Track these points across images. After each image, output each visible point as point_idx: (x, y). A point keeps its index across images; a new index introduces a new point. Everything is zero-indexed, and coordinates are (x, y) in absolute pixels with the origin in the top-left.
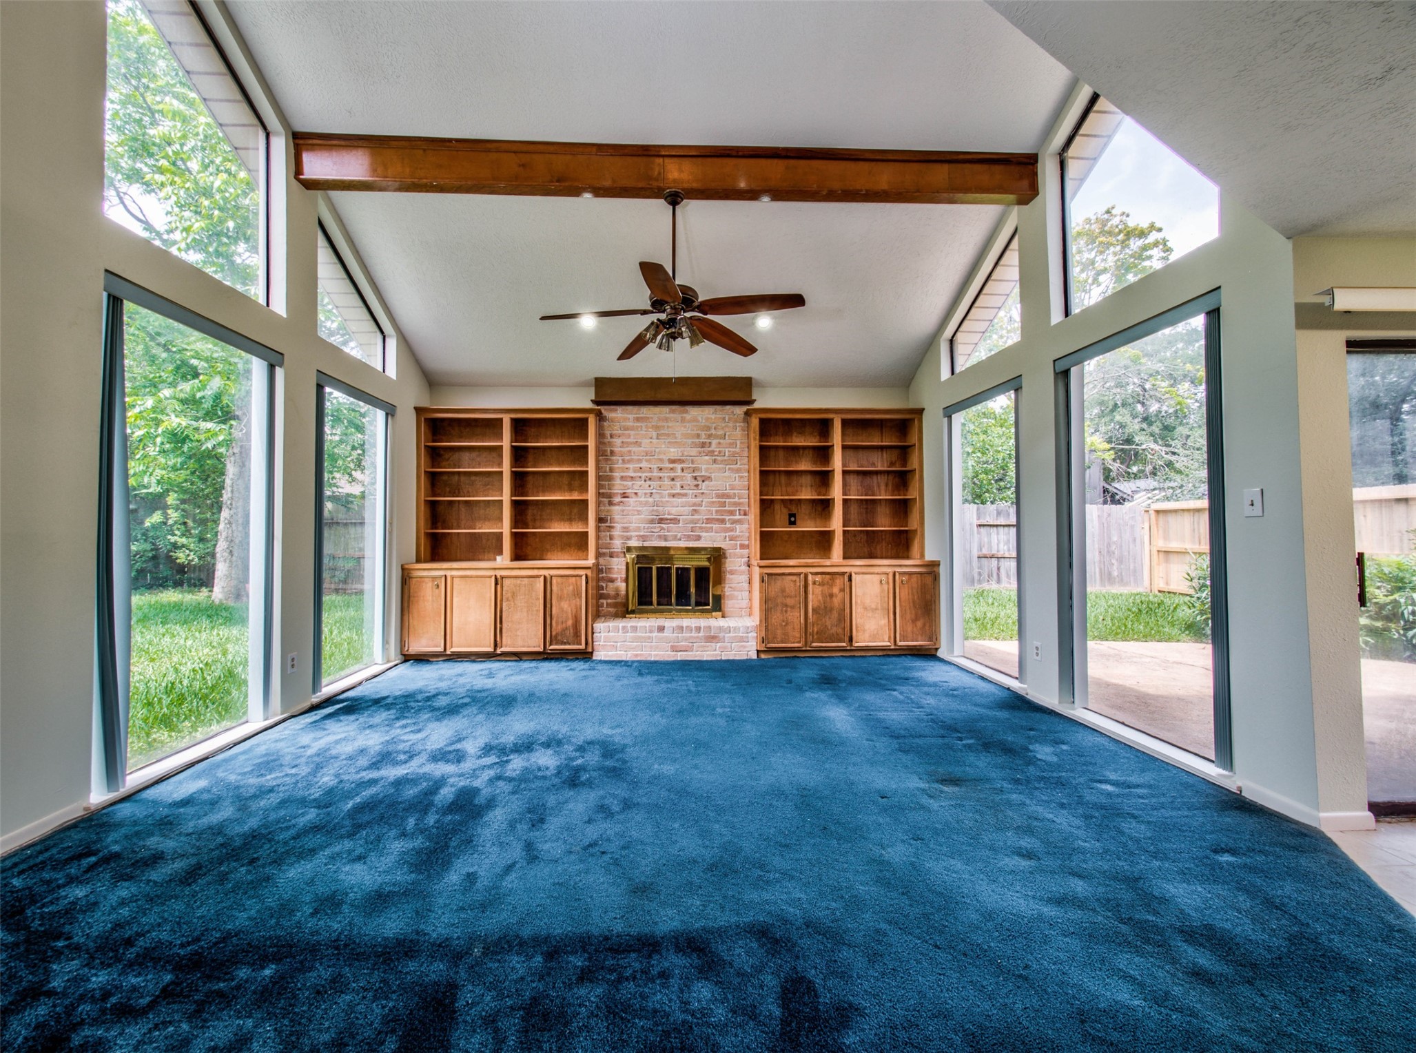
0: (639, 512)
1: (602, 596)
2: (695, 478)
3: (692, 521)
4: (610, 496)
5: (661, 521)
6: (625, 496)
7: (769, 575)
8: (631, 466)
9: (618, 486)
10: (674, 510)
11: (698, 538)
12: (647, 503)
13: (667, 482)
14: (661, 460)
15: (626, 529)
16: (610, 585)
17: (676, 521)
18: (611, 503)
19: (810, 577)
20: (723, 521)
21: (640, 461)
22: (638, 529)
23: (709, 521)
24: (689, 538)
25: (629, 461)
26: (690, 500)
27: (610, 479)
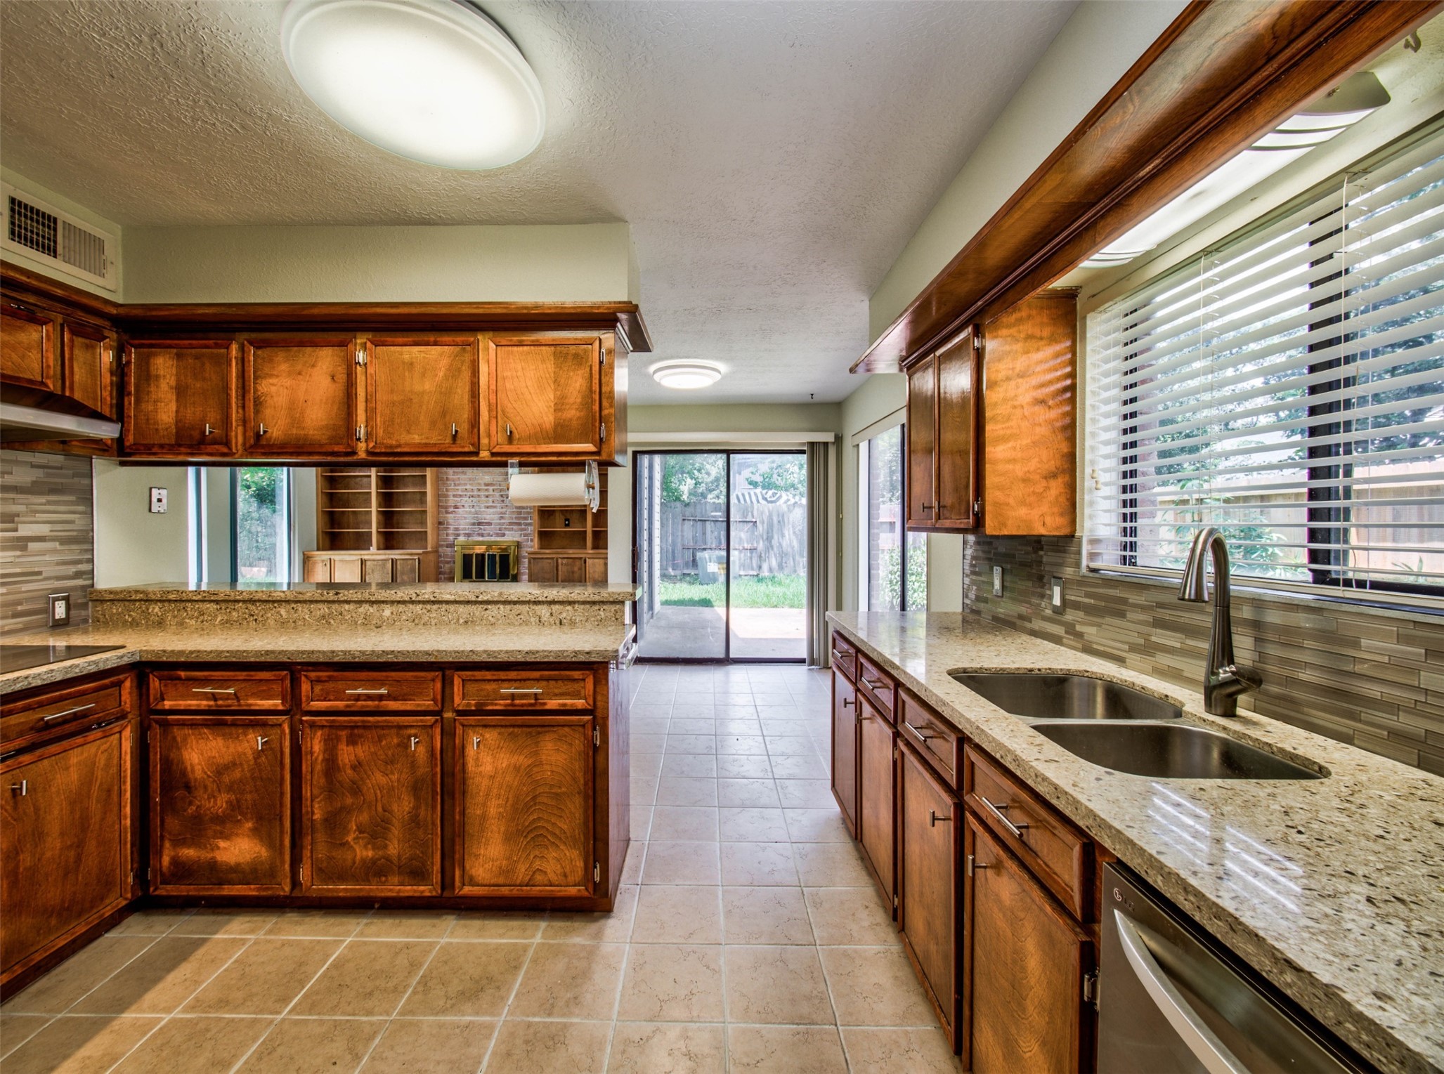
0: (465, 518)
1: (441, 573)
2: (502, 496)
3: (499, 524)
4: (446, 507)
5: (479, 524)
6: (456, 507)
7: (534, 559)
8: (460, 488)
9: (452, 501)
10: (488, 517)
11: (504, 535)
12: (470, 512)
13: (483, 498)
14: (479, 484)
15: (457, 529)
16: (447, 566)
17: (489, 524)
18: (447, 513)
19: (560, 561)
20: (519, 524)
21: (465, 484)
22: (465, 529)
23: (511, 524)
24: (497, 535)
25: (459, 485)
26: (499, 510)
27: (447, 496)
